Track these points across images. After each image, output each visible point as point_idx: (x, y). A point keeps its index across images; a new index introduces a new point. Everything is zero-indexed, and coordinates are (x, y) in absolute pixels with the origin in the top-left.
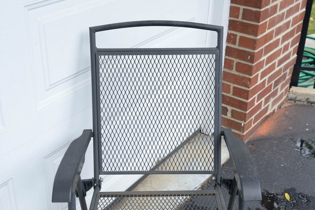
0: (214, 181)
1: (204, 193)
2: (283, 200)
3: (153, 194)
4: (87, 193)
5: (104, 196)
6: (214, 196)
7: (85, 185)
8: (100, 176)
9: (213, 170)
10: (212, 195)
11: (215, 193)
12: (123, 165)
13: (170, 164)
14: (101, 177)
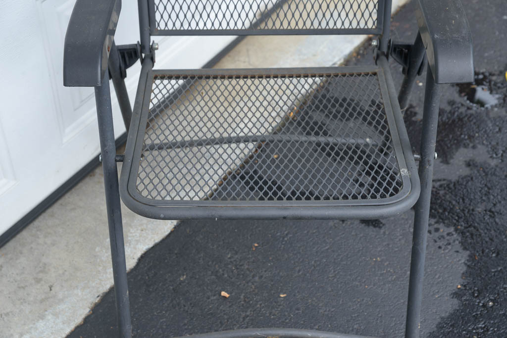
0: (376, 50)
1: (355, 72)
2: (502, 84)
3: (257, 74)
4: (129, 71)
5: (162, 78)
6: (375, 77)
7: (123, 57)
8: (153, 38)
9: (374, 27)
10: (371, 75)
11: (376, 71)
12: (197, 17)
13: (289, 16)
14: (153, 41)
